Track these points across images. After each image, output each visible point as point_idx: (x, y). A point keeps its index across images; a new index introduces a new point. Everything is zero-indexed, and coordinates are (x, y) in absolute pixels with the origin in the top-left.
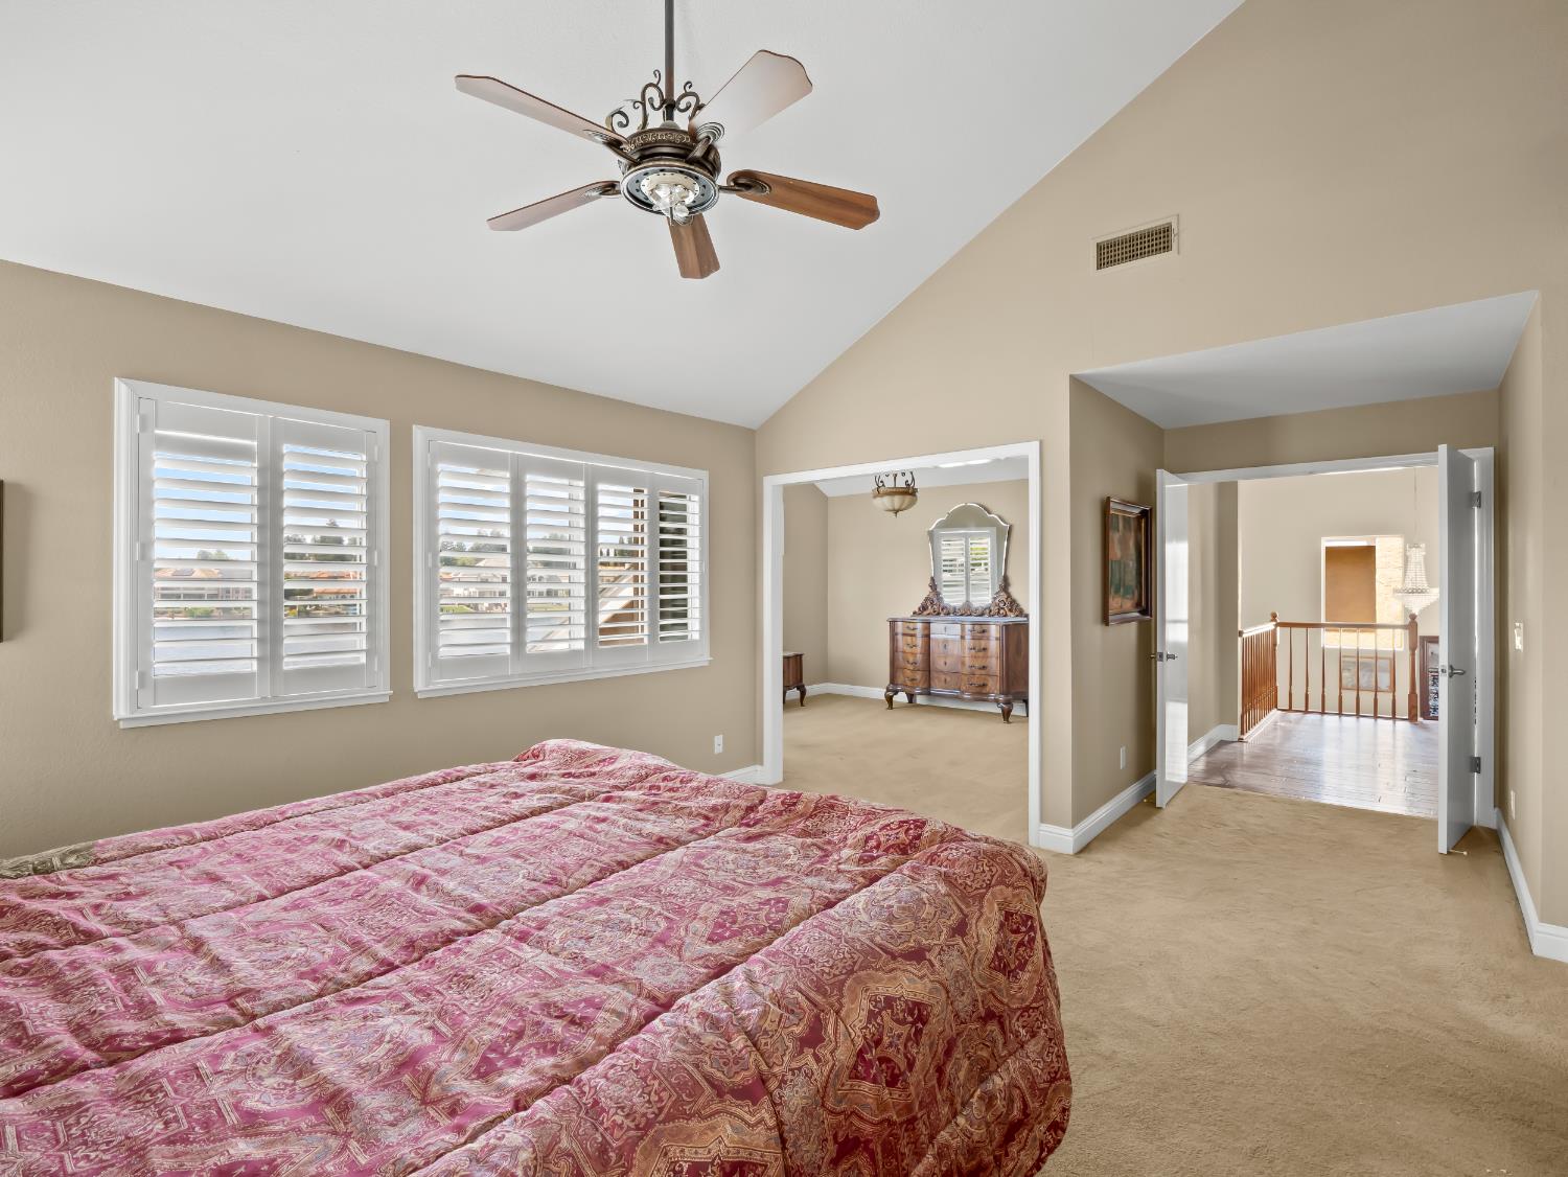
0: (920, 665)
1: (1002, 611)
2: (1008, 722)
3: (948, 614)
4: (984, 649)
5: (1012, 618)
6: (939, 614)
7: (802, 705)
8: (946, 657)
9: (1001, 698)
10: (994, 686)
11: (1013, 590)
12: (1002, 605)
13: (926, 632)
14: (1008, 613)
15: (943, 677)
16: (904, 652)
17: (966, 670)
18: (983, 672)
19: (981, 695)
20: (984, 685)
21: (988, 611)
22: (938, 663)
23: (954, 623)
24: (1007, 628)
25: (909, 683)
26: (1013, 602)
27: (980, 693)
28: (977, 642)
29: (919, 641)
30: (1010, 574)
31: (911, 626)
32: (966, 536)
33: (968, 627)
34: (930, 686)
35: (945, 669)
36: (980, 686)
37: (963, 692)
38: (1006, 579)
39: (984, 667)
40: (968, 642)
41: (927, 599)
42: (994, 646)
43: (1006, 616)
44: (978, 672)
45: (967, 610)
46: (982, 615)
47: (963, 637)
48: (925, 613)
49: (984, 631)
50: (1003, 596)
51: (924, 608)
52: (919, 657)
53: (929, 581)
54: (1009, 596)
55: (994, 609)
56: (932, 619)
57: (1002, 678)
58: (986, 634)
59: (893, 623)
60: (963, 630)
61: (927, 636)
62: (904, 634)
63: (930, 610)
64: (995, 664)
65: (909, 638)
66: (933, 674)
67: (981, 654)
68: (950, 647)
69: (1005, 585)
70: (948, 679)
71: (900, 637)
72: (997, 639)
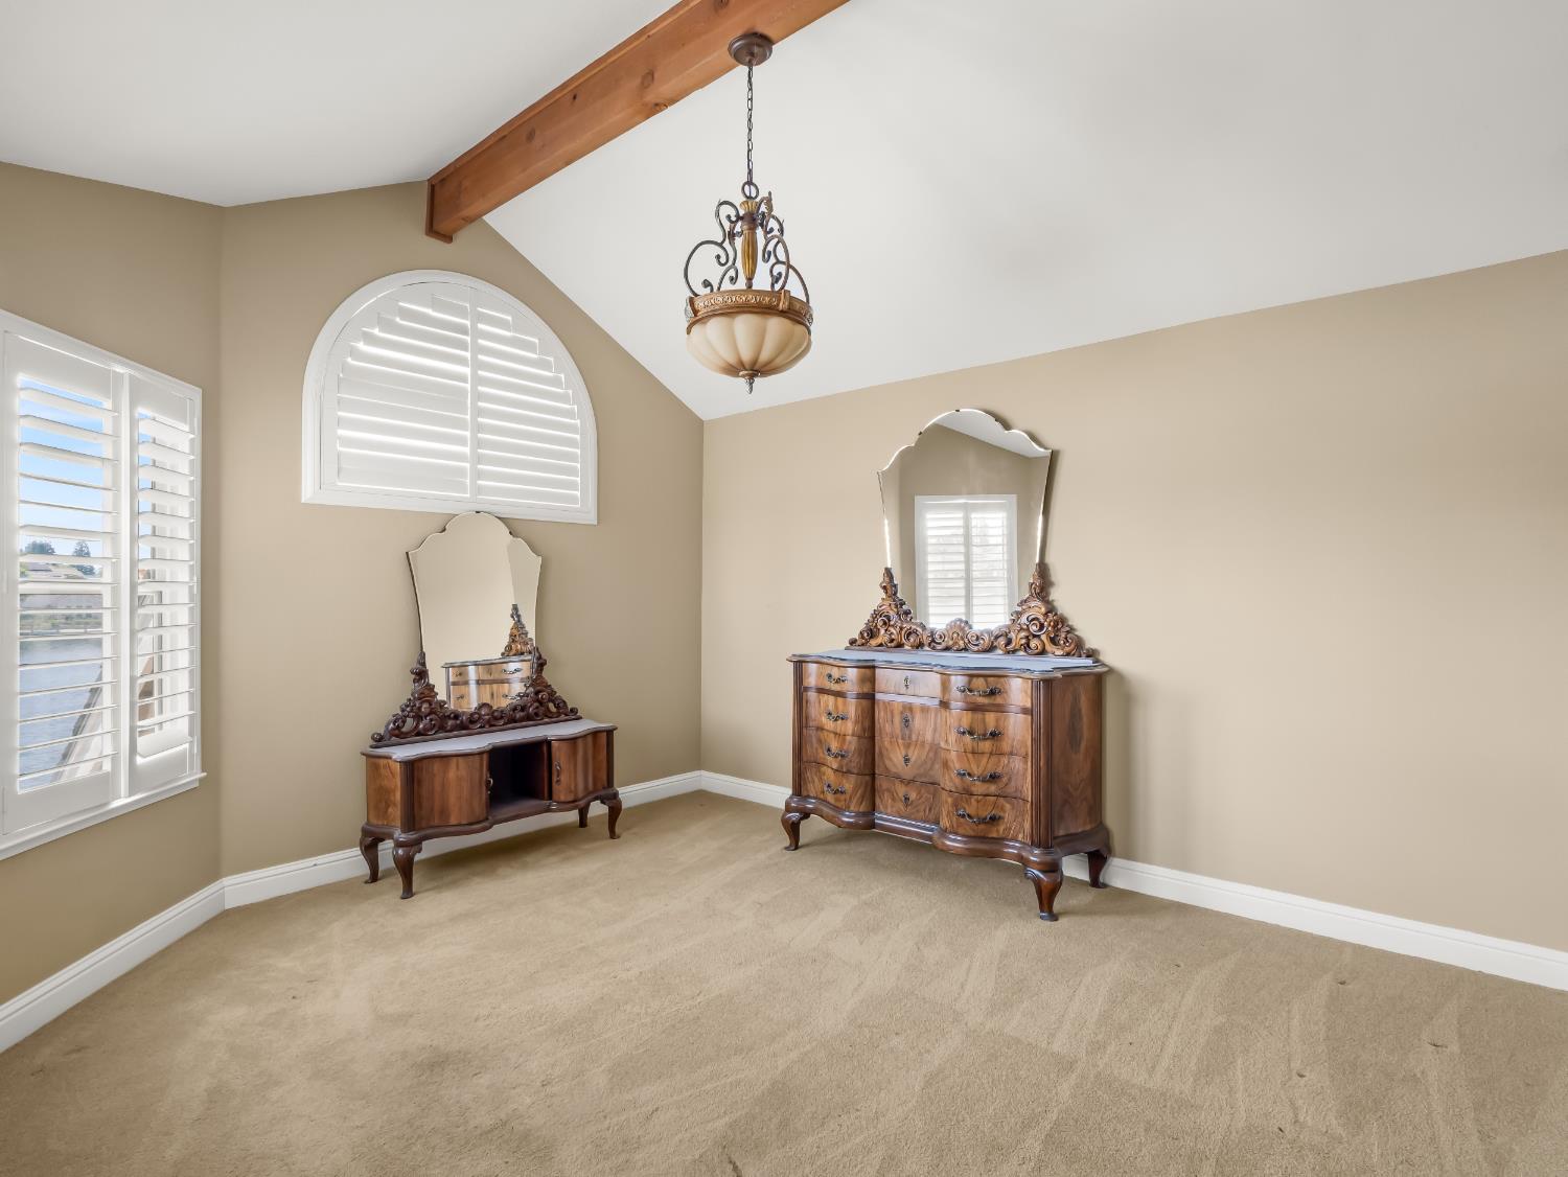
0: (855, 762)
1: (1034, 643)
2: (1054, 917)
3: (920, 645)
4: (995, 735)
5: (1055, 662)
6: (900, 645)
7: (613, 835)
8: (908, 746)
9: (1035, 856)
10: (1018, 825)
11: (1055, 595)
12: (1034, 629)
13: (866, 689)
14: (1049, 647)
15: (901, 790)
16: (820, 729)
17: (949, 781)
18: (993, 788)
19: (985, 845)
20: (994, 820)
21: (1002, 641)
22: (894, 758)
23: (928, 668)
24: (1048, 686)
25: (830, 797)
26: (1061, 622)
27: (983, 838)
28: (979, 716)
29: (851, 707)
30: (1050, 559)
31: (836, 673)
32: (966, 508)
33: (958, 681)
34: (873, 808)
35: (907, 772)
36: (983, 821)
37: (944, 832)
38: (1043, 570)
39: (994, 778)
40: (957, 715)
41: (876, 614)
42: (1018, 728)
43: (1043, 652)
44: (979, 788)
45: (961, 639)
46: (991, 649)
47: (944, 704)
48: (874, 642)
49: (993, 693)
50: (1037, 609)
51: (871, 632)
52: (852, 744)
53: (880, 578)
54: (1051, 609)
55: (1018, 638)
56: (880, 657)
57: (1036, 806)
58: (999, 700)
59: (799, 664)
60: (945, 686)
61: (869, 698)
62: (821, 691)
63: (883, 637)
64: (1021, 773)
65: (831, 699)
66: (882, 783)
67: (986, 746)
68: (917, 722)
69: (1043, 584)
70: (913, 796)
71: (812, 695)
72: (1025, 711)
